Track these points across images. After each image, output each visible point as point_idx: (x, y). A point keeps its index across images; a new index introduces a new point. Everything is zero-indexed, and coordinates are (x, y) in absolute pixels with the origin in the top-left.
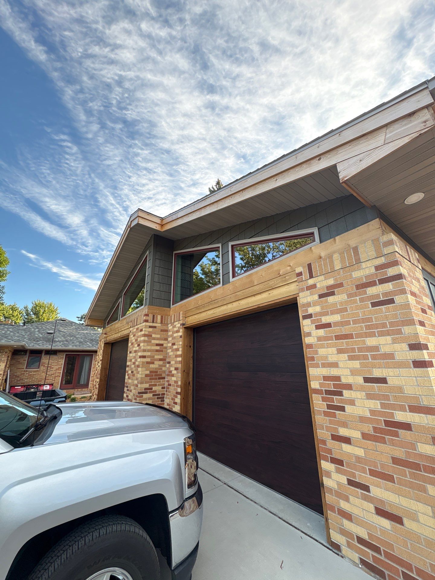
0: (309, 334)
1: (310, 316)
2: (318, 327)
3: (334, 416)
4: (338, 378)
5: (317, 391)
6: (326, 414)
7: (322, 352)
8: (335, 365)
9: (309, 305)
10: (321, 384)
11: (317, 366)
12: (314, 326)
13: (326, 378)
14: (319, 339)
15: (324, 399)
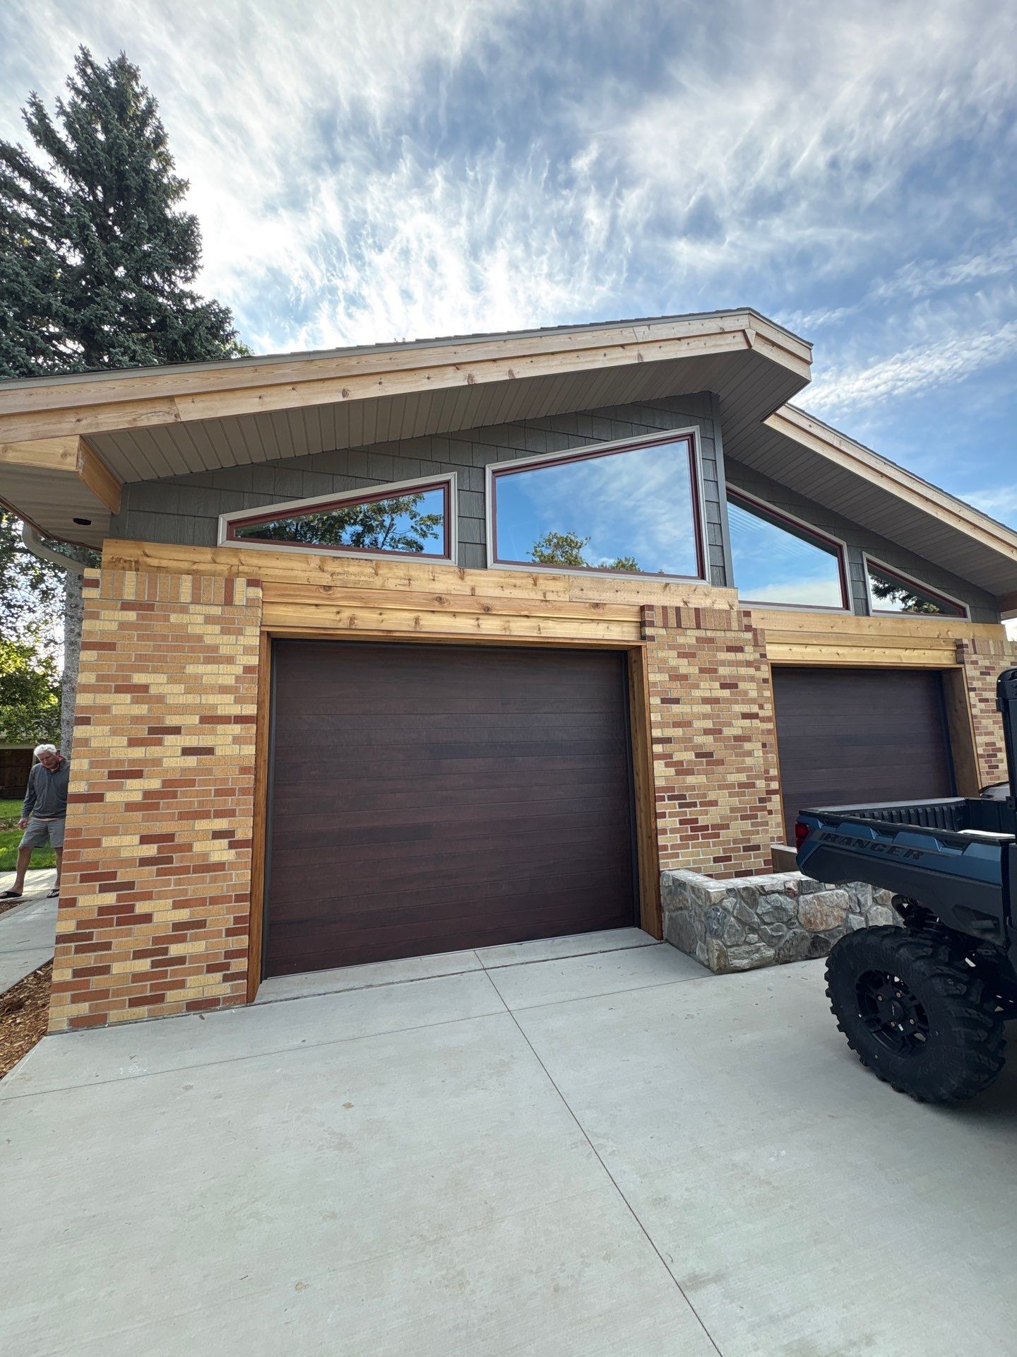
0: (975, 706)
1: (974, 689)
2: (981, 701)
3: (993, 773)
4: (994, 744)
5: (982, 756)
6: (988, 773)
7: (984, 722)
8: (992, 734)
9: (973, 678)
10: (984, 750)
11: (980, 735)
12: (977, 698)
13: (987, 744)
14: (982, 711)
15: (986, 762)
